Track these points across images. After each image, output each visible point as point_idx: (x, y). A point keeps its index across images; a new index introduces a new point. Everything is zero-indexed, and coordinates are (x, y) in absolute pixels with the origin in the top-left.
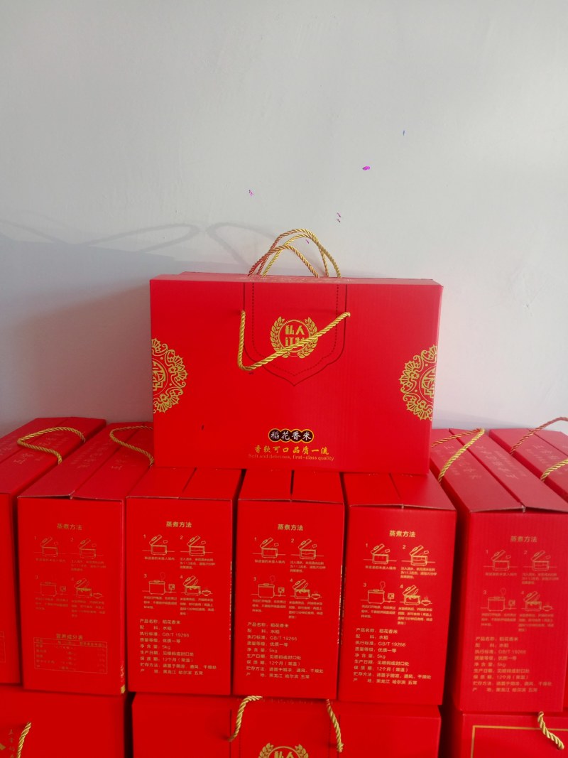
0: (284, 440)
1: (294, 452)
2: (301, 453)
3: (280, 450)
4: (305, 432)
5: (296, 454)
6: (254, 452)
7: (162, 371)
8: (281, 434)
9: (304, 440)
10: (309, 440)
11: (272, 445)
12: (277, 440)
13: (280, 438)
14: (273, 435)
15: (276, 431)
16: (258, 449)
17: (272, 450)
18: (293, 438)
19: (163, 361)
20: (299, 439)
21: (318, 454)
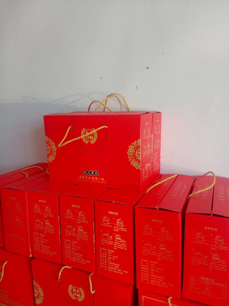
0: (89, 174)
1: (92, 179)
2: (95, 180)
3: (88, 178)
4: (95, 172)
5: (93, 180)
6: (79, 178)
7: (49, 148)
8: (87, 172)
9: (95, 175)
10: (97, 175)
11: (85, 176)
12: (86, 174)
13: (87, 173)
14: (85, 172)
15: (86, 171)
16: (80, 177)
17: (85, 178)
18: (91, 174)
19: (49, 144)
20: (94, 174)
21: (100, 180)
